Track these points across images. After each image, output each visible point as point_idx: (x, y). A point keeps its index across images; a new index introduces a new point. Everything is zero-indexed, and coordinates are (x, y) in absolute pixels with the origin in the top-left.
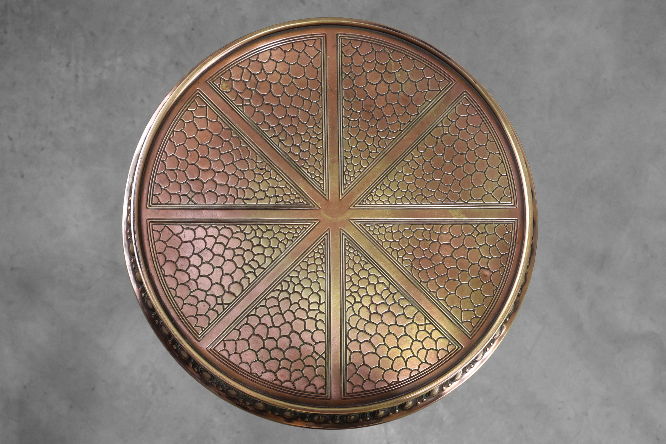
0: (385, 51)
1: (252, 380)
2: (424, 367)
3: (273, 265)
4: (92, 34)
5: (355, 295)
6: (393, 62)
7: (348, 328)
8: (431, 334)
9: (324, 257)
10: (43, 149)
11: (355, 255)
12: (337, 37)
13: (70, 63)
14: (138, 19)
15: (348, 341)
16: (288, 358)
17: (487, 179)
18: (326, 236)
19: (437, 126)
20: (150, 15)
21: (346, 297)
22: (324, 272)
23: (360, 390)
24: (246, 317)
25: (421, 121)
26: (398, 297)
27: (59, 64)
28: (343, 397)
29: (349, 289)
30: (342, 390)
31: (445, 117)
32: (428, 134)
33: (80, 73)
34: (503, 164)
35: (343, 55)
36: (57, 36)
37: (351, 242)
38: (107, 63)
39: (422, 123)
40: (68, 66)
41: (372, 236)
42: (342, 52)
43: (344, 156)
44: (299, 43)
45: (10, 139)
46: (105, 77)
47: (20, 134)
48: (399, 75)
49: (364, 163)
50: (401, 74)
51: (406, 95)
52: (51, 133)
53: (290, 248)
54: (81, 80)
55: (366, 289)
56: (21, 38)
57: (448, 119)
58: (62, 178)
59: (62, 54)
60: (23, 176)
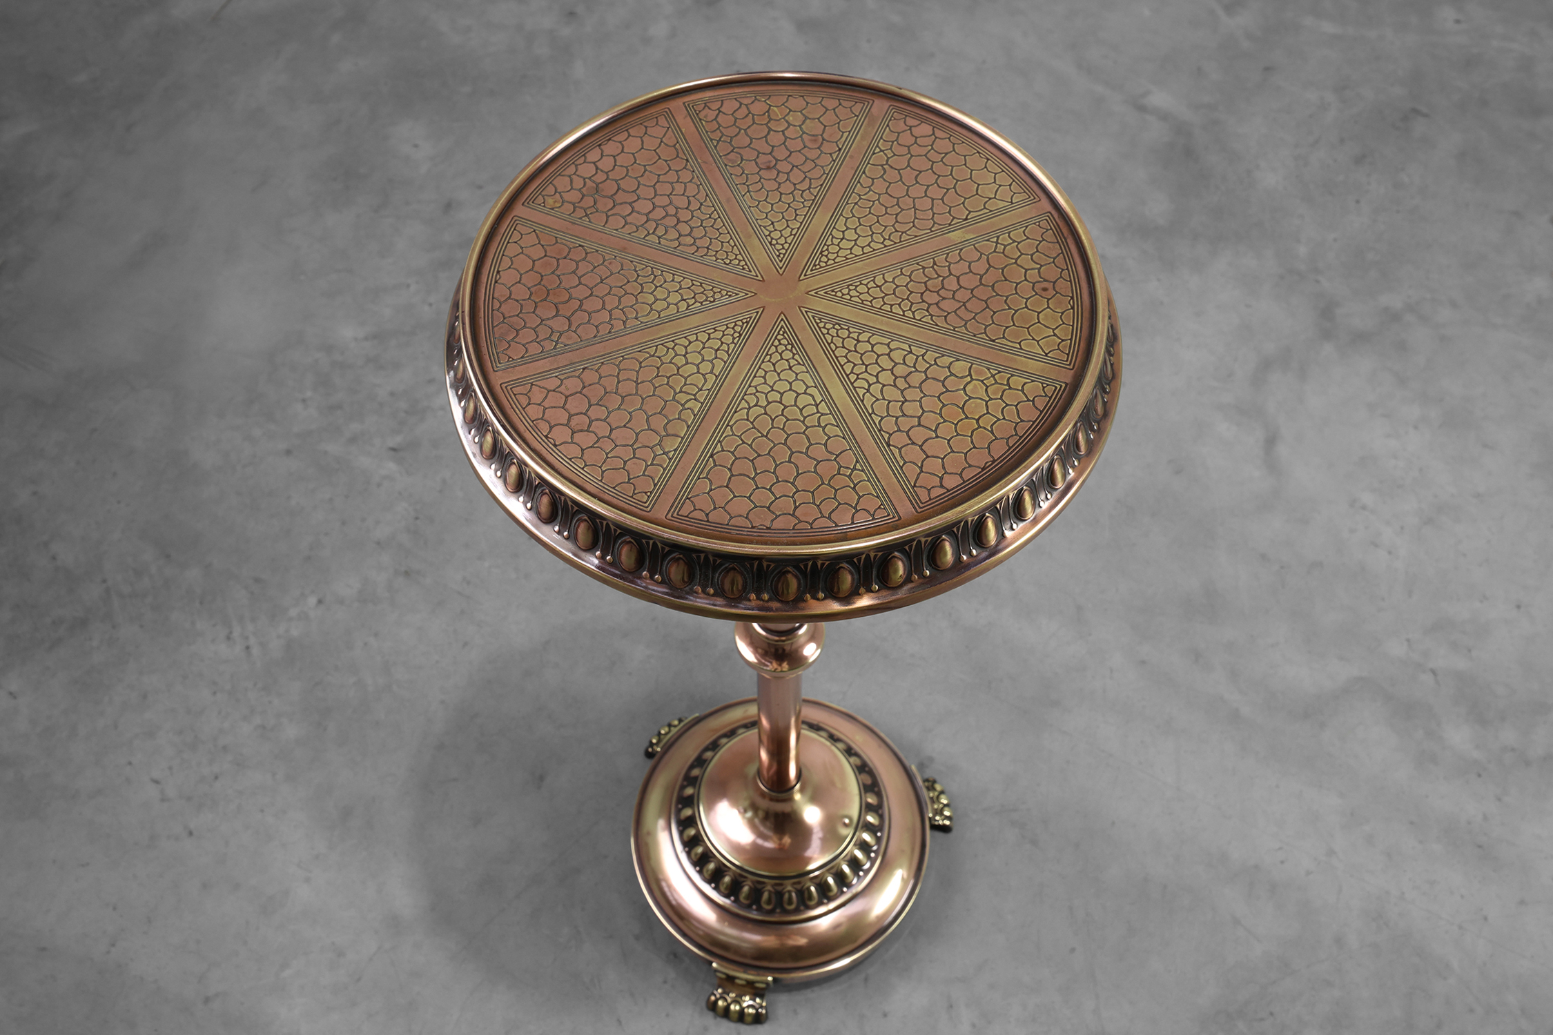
0: (759, 101)
1: (759, 536)
2: (1023, 429)
3: (719, 381)
4: (257, 580)
5: (865, 375)
6: (775, 109)
7: (877, 420)
8: (1008, 384)
9: (793, 346)
10: (216, 778)
11: (838, 330)
12: (685, 107)
13: (231, 633)
14: (326, 534)
15: (886, 436)
16: (803, 489)
17: (979, 185)
18: (782, 322)
19: (874, 153)
20: (344, 523)
21: (852, 384)
22: (801, 364)
23: (942, 491)
24: (709, 458)
25: (849, 154)
26: (930, 356)
27: (213, 641)
28: (919, 510)
29: (852, 372)
30: (914, 500)
31: (879, 140)
32: (866, 166)
33: (252, 641)
34: (989, 161)
35: (704, 122)
36: (201, 603)
37: (820, 316)
38: (293, 612)
39: (851, 157)
40: (228, 638)
41: (850, 300)
42: (700, 120)
43: (760, 226)
44: (637, 127)
45: (157, 782)
46: (295, 633)
47: (170, 768)
48: (791, 118)
49: (794, 224)
50: (792, 116)
51: (813, 135)
52: (225, 748)
53: (735, 353)
54: (256, 651)
55: (877, 363)
56: (141, 626)
57: (884, 140)
58: (262, 811)
59: (214, 625)
60: (191, 833)
